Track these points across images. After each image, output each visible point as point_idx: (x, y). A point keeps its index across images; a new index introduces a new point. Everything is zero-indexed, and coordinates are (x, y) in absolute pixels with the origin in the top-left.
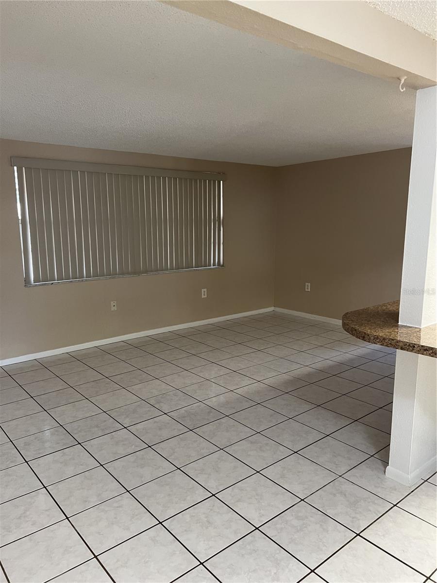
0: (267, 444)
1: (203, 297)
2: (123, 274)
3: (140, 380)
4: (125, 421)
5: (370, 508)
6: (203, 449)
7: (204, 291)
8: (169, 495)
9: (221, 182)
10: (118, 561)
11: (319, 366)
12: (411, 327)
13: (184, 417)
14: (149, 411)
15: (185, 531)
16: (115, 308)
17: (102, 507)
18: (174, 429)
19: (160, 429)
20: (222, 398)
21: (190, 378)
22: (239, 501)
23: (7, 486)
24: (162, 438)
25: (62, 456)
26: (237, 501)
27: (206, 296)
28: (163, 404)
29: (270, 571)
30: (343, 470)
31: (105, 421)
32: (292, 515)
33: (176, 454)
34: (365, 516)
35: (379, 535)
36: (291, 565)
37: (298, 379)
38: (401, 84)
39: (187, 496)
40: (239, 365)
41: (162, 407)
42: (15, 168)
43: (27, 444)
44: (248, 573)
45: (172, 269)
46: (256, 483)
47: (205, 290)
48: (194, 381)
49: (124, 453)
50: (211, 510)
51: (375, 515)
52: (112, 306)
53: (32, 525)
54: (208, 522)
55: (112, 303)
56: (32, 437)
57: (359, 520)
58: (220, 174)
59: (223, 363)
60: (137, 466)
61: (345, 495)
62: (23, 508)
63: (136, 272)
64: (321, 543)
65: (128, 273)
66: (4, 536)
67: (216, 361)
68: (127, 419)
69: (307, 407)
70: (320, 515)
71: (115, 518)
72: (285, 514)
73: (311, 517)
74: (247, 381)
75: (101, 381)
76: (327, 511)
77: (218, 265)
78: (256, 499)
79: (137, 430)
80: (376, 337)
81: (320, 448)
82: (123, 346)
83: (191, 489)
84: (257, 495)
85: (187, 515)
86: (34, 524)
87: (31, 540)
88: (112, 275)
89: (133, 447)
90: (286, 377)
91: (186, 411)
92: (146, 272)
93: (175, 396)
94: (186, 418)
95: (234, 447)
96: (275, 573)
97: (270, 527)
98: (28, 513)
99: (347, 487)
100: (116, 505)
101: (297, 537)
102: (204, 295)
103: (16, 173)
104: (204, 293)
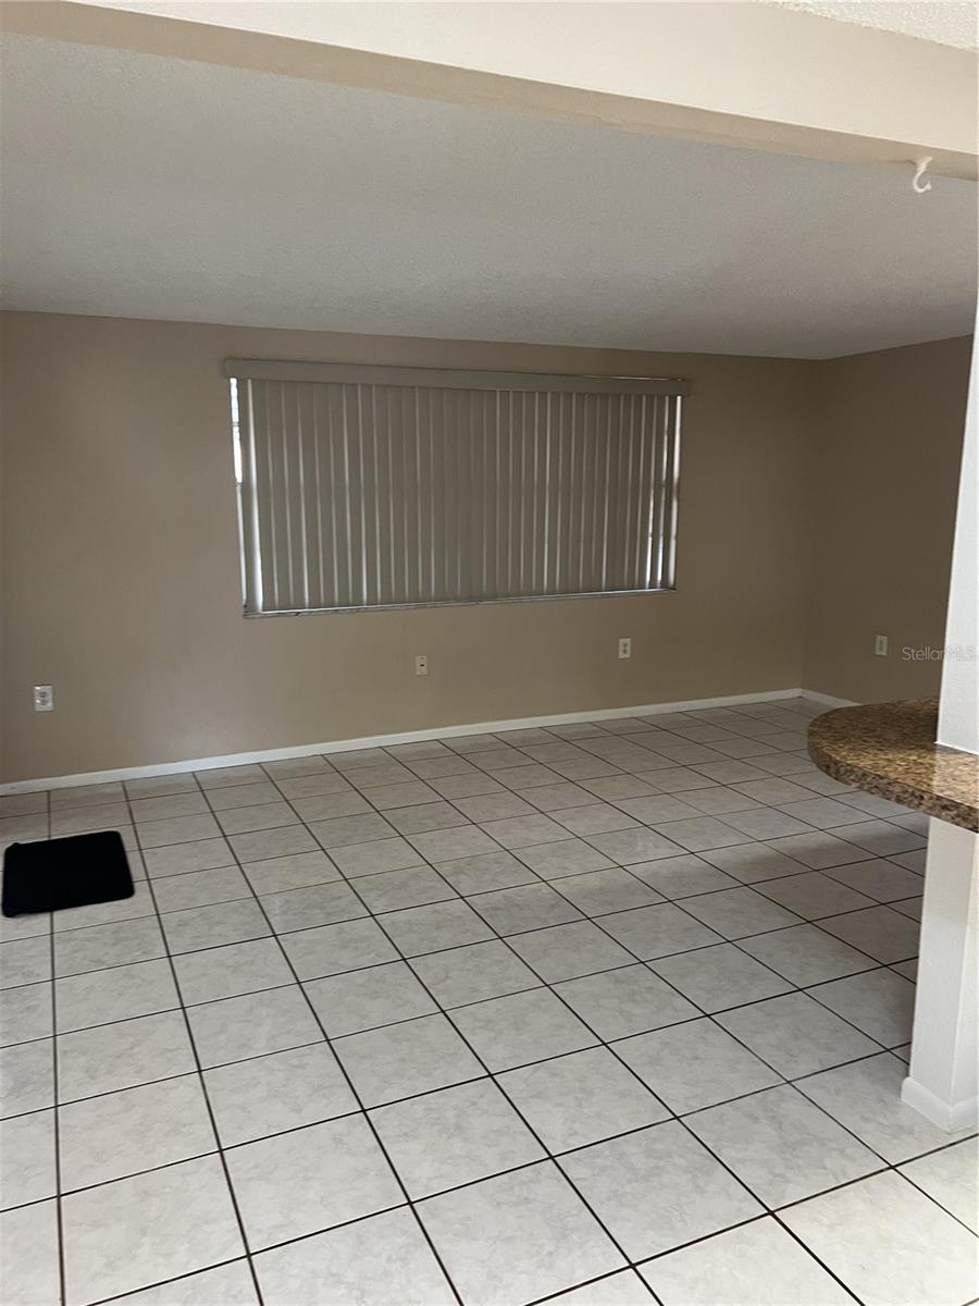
0: (650, 989)
1: (622, 655)
2: (444, 599)
3: (439, 824)
4: (376, 904)
5: (828, 1163)
6: (509, 979)
7: (625, 642)
8: (403, 1060)
9: (679, 398)
10: (257, 1166)
11: (851, 832)
12: (957, 752)
13: (499, 909)
14: (432, 887)
15: (406, 1134)
16: (424, 670)
17: (268, 1061)
18: (467, 931)
19: (438, 927)
20: (593, 881)
21: (543, 829)
22: (538, 1095)
23: (120, 995)
24: (434, 945)
25: (235, 955)
26: (535, 1096)
27: (627, 655)
28: (464, 877)
29: (541, 1246)
30: (804, 1069)
31: (339, 898)
32: (640, 1145)
33: (449, 982)
34: (806, 1176)
35: (821, 1224)
36: (591, 1243)
37: (789, 857)
38: (919, 175)
39: (435, 1069)
40: (662, 812)
41: (460, 883)
42: (234, 381)
43: (183, 924)
44: (495, 1242)
45: (552, 591)
46: (592, 1066)
47: (628, 640)
48: (549, 838)
49: (351, 965)
50: (474, 1104)
51: (831, 1177)
52: (418, 665)
53: (137, 1072)
54: (458, 1127)
55: (419, 660)
56: (195, 913)
57: (788, 1181)
58: (676, 380)
59: (627, 805)
60: (365, 995)
61: (780, 1124)
62: (131, 1039)
63: (473, 597)
64: (676, 1213)
65: (457, 599)
66: (81, 1084)
67: (614, 798)
68: (383, 900)
69: (779, 919)
70: (701, 1155)
71: (284, 1086)
72: (625, 1141)
73: (681, 1156)
74: (665, 849)
75: (365, 817)
76: (723, 1151)
77: (662, 587)
78: (576, 1098)
79: (393, 923)
80: (849, 768)
81: (769, 1015)
82: (434, 751)
83: (450, 1055)
84: (582, 1090)
85: (418, 1106)
86: (139, 1071)
87: (122, 1099)
88: (420, 600)
89: (373, 955)
90: (761, 850)
91: (505, 898)
92: (494, 597)
93: (497, 863)
94: (499, 912)
95: (573, 986)
96: (550, 1253)
97: (580, 1160)
98: (136, 1050)
99: (793, 1108)
100: (295, 1062)
101: (628, 1190)
102: (625, 652)
103: (234, 392)
104: (624, 649)
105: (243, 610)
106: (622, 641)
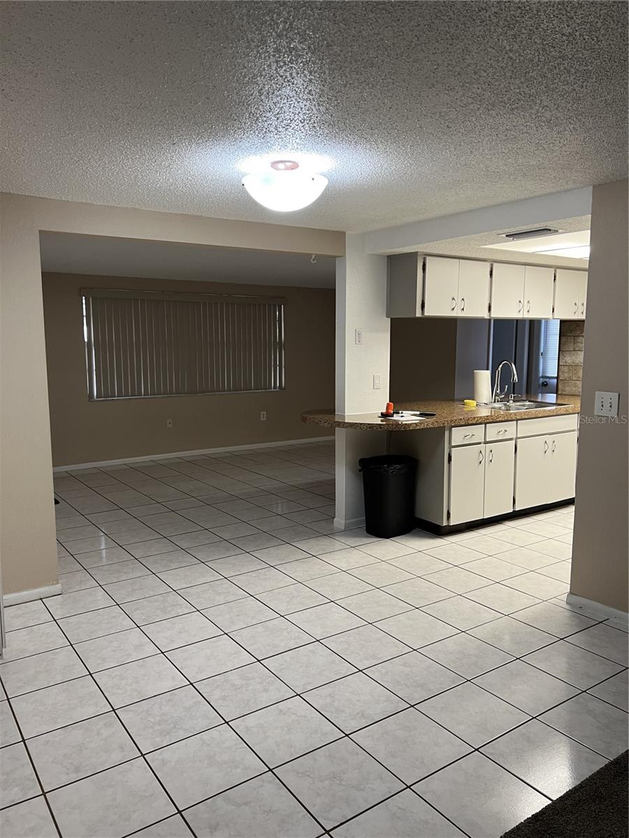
1: (262, 419)
2: (179, 393)
9: (282, 306)
16: (171, 426)
27: (265, 419)
38: (313, 258)
42: (84, 298)
45: (229, 390)
47: (265, 412)
52: (168, 423)
55: (168, 421)
58: (280, 298)
63: (193, 393)
65: (185, 393)
77: (280, 389)
88: (168, 394)
92: (203, 392)
102: (264, 418)
103: (84, 301)
104: (263, 416)
105: (88, 398)
106: (262, 413)
